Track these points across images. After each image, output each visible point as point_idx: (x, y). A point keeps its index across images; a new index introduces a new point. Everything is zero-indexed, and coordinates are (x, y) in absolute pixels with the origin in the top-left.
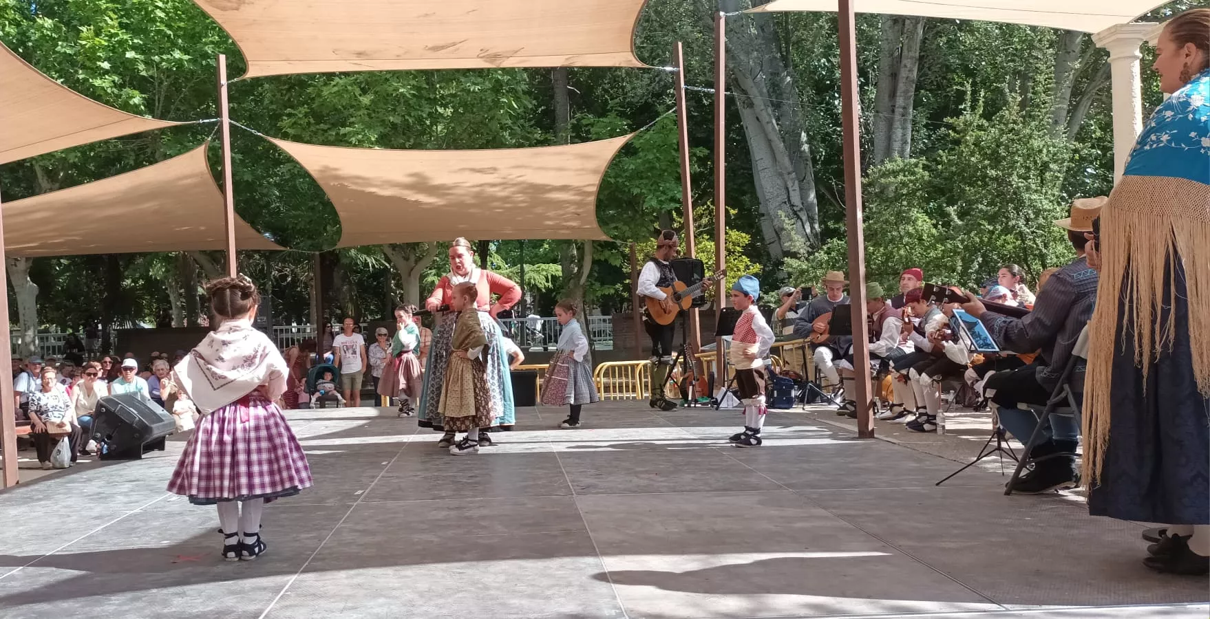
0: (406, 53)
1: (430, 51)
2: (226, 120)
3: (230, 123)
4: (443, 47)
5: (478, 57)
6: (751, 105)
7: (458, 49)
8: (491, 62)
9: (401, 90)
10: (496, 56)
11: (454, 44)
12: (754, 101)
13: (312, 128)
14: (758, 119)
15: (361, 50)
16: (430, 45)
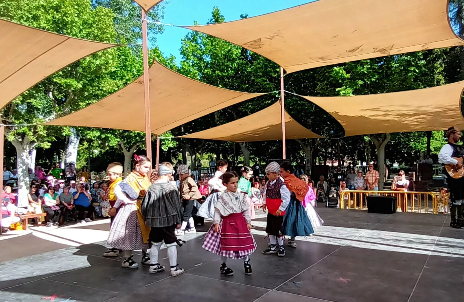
0: (340, 55)
1: (350, 53)
2: (283, 91)
3: (284, 92)
4: (354, 50)
5: (375, 52)
7: (362, 50)
8: (384, 53)
9: (362, 70)
10: (383, 51)
11: (358, 48)
13: (329, 89)
15: (321, 56)
16: (348, 50)
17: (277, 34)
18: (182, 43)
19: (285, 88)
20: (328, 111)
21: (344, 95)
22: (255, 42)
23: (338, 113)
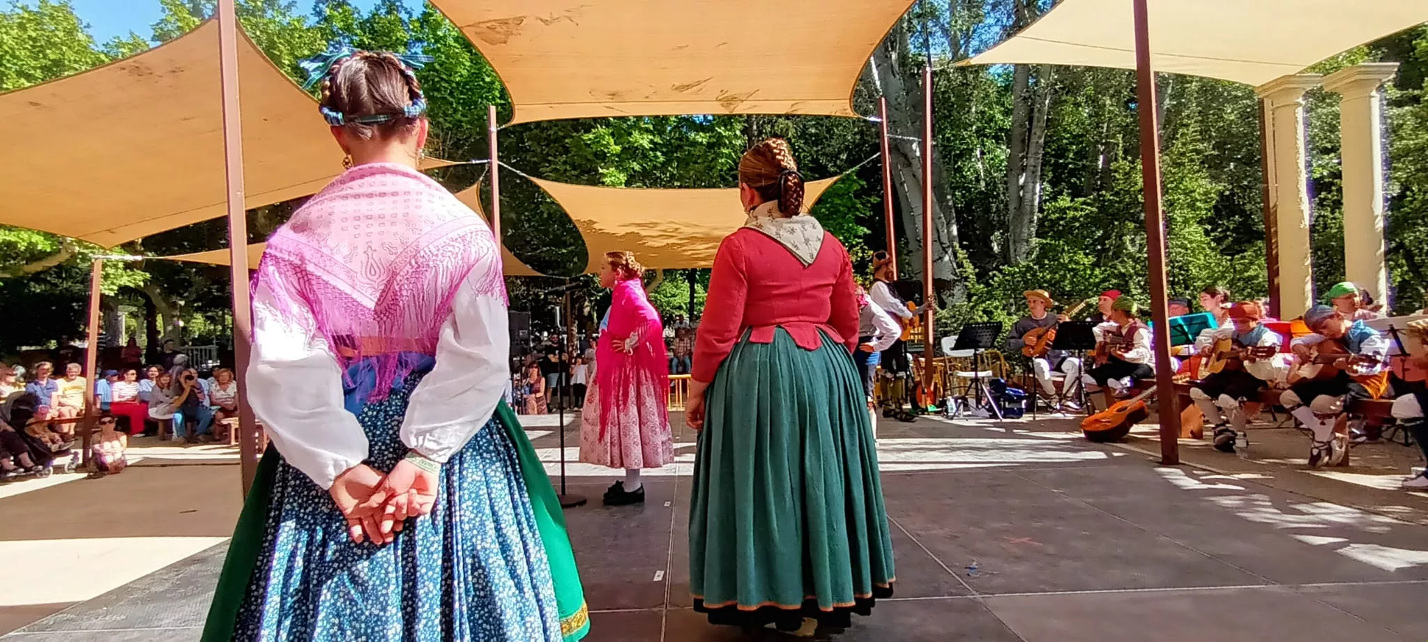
0: (654, 94)
1: (676, 93)
2: (495, 162)
3: (500, 166)
4: (688, 87)
5: (717, 100)
6: (910, 165)
7: (701, 91)
8: (726, 107)
10: (733, 99)
11: (699, 83)
12: (912, 161)
14: (914, 176)
15: (613, 90)
16: (677, 84)
17: (567, 14)
18: (163, 10)
19: (500, 158)
20: (574, 218)
21: (613, 185)
22: (504, 22)
23: (595, 223)
